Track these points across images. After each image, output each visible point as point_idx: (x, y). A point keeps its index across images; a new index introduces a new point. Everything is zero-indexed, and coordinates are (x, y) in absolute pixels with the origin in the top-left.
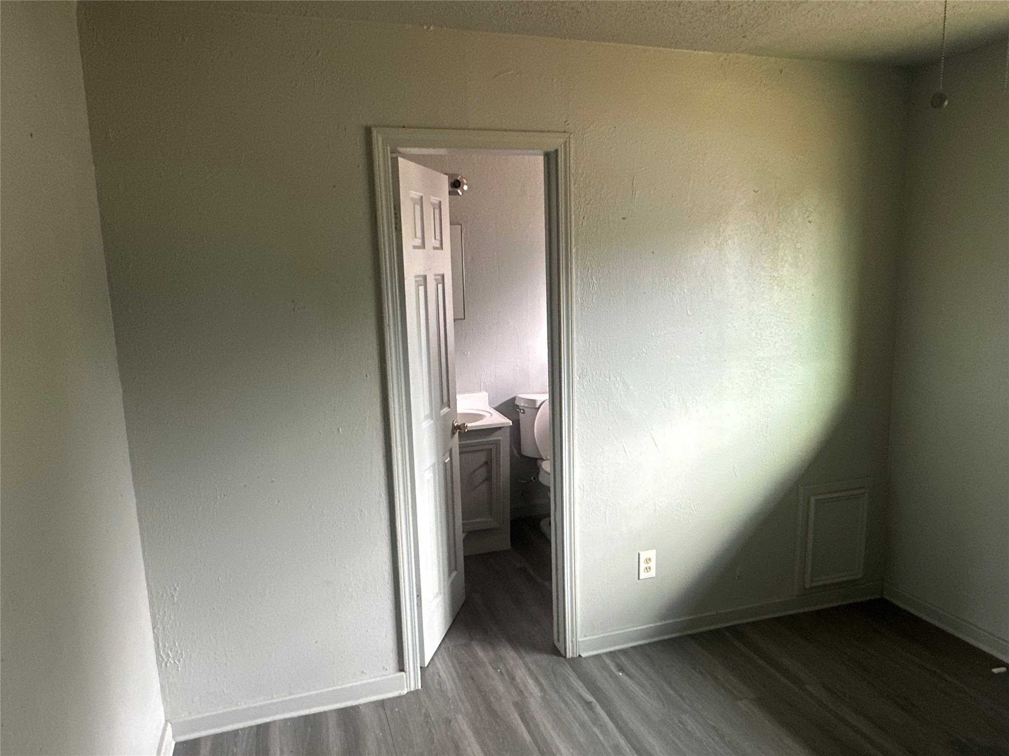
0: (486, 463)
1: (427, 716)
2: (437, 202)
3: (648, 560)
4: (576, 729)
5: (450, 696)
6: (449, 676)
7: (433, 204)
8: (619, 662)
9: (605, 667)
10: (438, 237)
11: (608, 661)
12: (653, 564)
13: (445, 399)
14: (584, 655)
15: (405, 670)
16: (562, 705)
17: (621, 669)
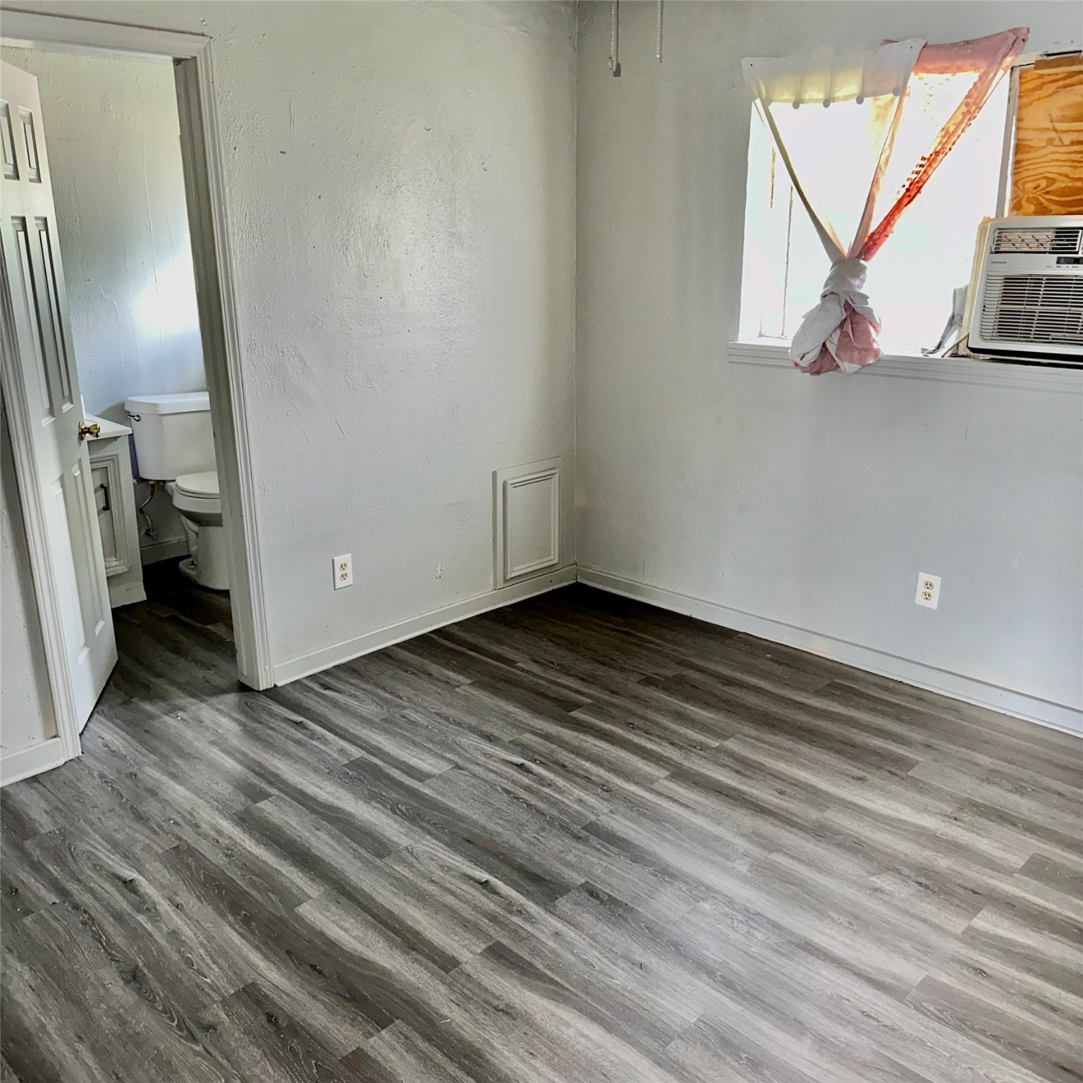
0: (102, 486)
1: (102, 776)
2: (27, 115)
3: (343, 567)
4: (292, 747)
5: (124, 753)
6: (116, 736)
7: (22, 117)
8: (322, 682)
9: (310, 689)
10: (34, 165)
11: (311, 684)
12: (349, 570)
13: (67, 393)
14: (279, 684)
15: (60, 734)
16: (270, 732)
17: (327, 688)
